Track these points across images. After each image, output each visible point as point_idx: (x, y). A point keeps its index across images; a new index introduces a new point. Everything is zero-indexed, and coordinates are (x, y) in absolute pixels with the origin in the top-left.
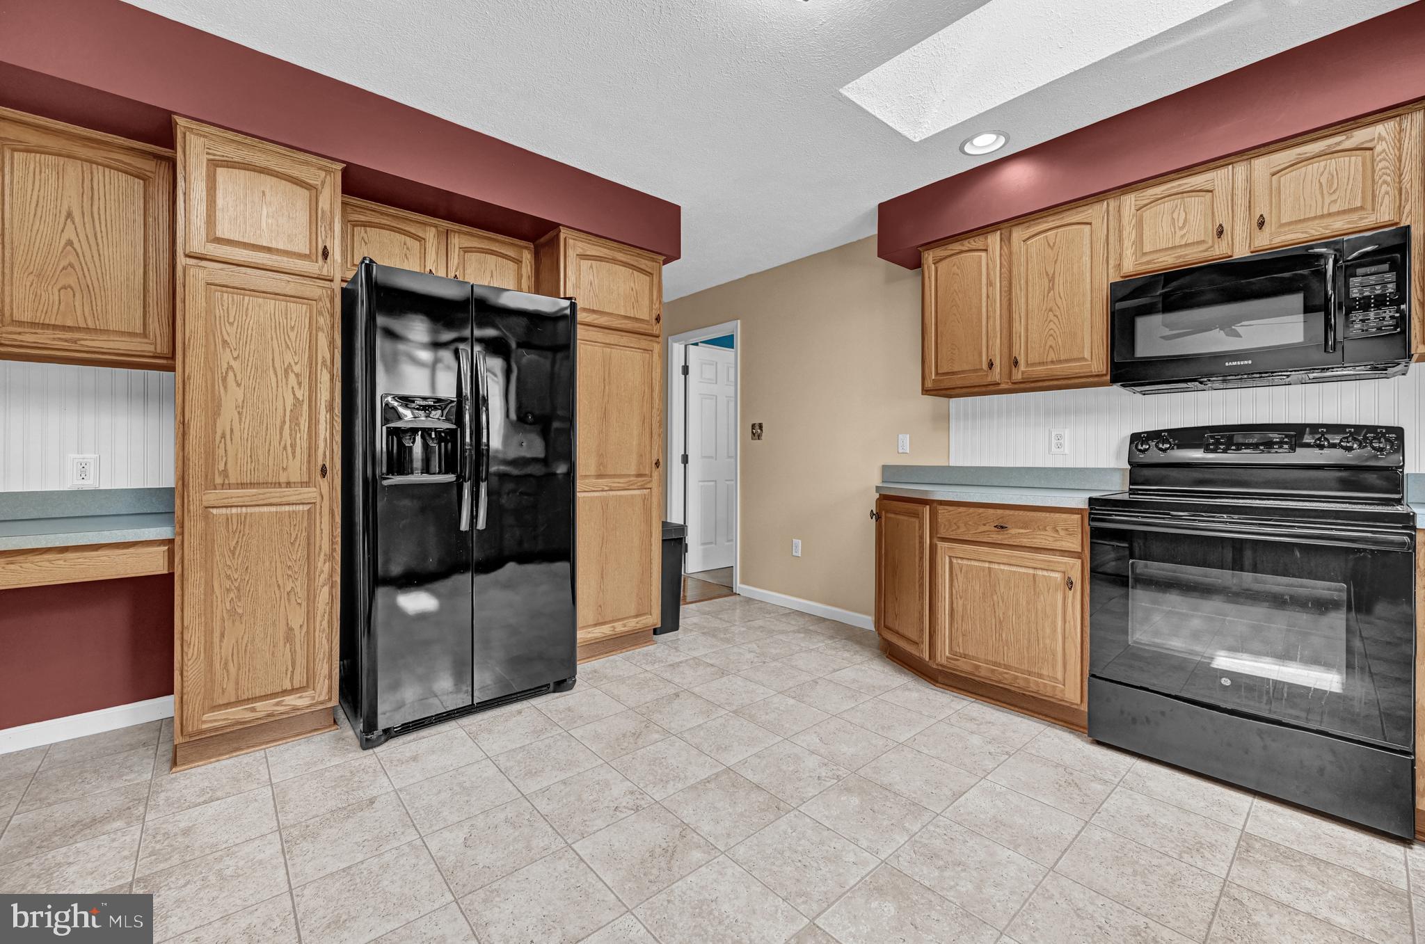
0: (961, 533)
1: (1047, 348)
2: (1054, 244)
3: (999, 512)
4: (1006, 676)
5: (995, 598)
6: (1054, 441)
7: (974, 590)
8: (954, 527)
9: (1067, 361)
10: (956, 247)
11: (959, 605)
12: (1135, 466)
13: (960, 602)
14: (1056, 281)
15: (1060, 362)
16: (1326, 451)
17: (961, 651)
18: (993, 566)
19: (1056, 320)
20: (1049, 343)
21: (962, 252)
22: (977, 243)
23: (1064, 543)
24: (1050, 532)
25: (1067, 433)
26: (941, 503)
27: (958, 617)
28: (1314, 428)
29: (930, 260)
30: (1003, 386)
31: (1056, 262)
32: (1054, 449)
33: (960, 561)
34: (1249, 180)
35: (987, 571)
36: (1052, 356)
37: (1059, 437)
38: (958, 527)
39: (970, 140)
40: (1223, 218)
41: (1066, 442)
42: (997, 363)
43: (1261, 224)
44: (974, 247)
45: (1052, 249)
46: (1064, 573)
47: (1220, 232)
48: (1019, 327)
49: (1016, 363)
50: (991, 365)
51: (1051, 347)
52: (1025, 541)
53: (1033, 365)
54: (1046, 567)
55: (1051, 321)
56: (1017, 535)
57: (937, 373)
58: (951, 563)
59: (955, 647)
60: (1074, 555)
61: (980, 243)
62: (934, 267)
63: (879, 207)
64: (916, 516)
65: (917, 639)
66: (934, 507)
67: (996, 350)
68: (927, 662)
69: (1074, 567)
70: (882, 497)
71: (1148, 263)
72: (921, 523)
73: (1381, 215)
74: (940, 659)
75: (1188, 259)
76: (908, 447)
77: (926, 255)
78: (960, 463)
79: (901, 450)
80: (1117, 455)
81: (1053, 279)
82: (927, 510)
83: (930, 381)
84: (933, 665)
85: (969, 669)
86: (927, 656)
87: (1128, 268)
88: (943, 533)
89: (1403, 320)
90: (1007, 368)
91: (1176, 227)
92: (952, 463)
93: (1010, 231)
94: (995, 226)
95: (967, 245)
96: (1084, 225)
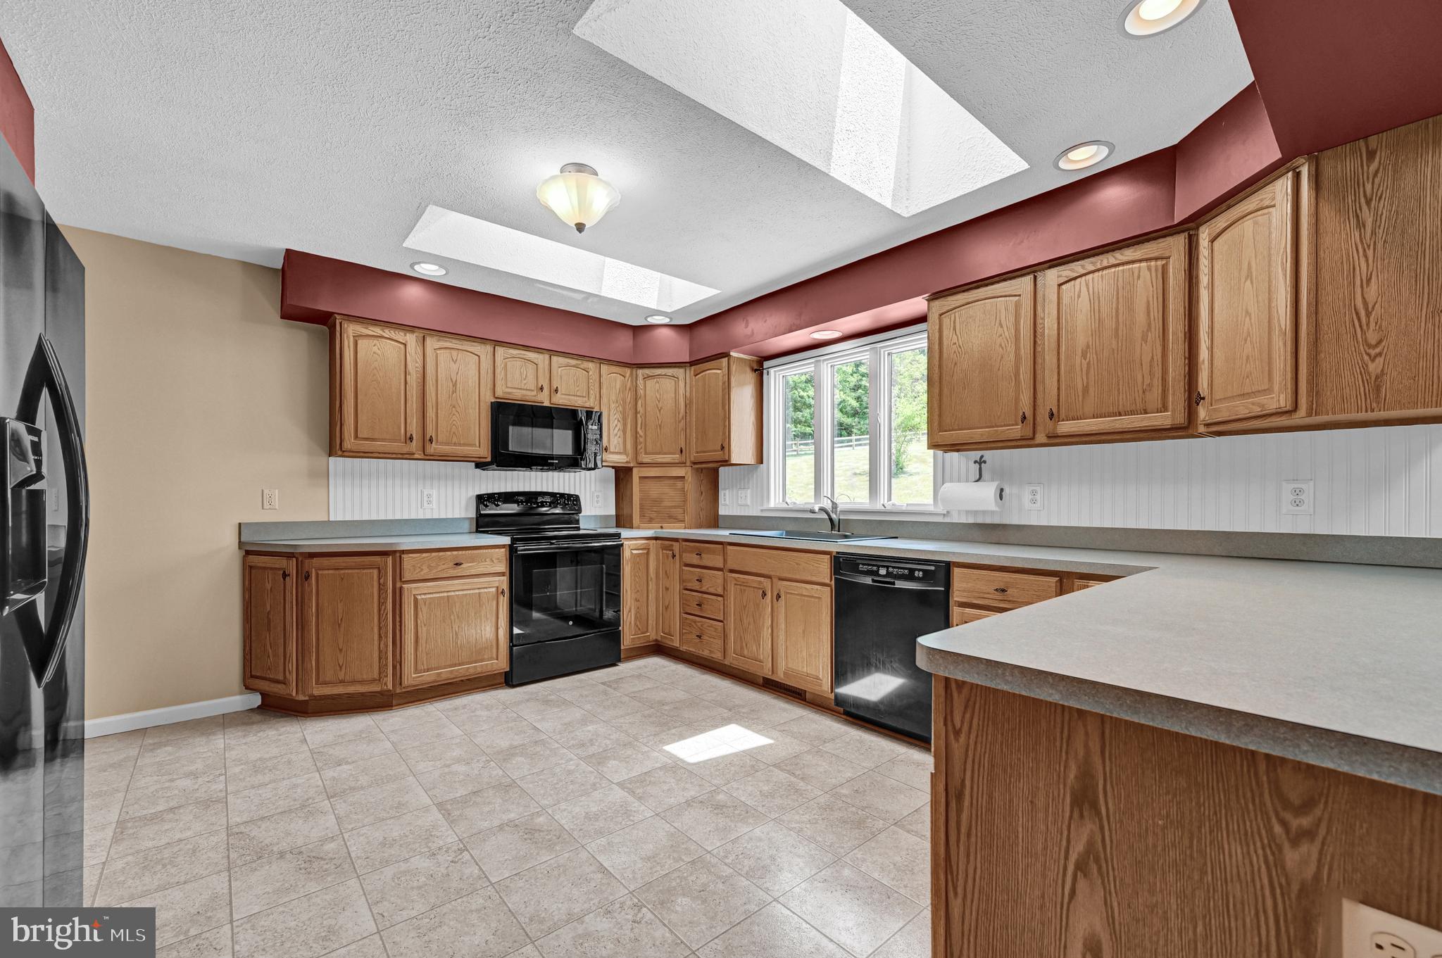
0: (425, 573)
1: (452, 433)
2: (456, 360)
3: (455, 553)
4: (460, 671)
5: (452, 617)
6: (426, 499)
7: (436, 616)
8: (418, 570)
9: (465, 445)
10: (377, 331)
11: (423, 631)
12: (480, 516)
13: (424, 629)
14: (458, 386)
15: (460, 445)
17: (425, 667)
18: (449, 594)
19: (456, 413)
20: (453, 430)
21: (382, 337)
22: (396, 335)
23: (496, 568)
24: (488, 562)
25: (434, 493)
26: (406, 552)
27: (422, 641)
29: (350, 331)
30: (416, 456)
31: (457, 374)
32: (425, 504)
33: (423, 597)
34: (550, 363)
35: (446, 599)
36: (455, 440)
37: (429, 496)
38: (422, 570)
39: (419, 263)
40: (542, 383)
41: (434, 498)
42: (414, 437)
43: (556, 391)
44: (395, 338)
45: (455, 363)
46: (497, 587)
48: (430, 413)
50: (409, 441)
51: (454, 433)
52: (473, 572)
53: (441, 443)
54: (487, 586)
55: (454, 414)
56: (467, 568)
57: (356, 437)
58: (416, 600)
59: (420, 667)
60: (503, 574)
61: (400, 336)
62: (352, 339)
63: (289, 253)
64: (371, 567)
65: (376, 676)
66: (396, 555)
67: (414, 429)
68: (389, 691)
69: (504, 582)
70: (312, 555)
71: (509, 393)
72: (381, 571)
73: (591, 403)
74: (406, 682)
75: (527, 398)
76: (277, 504)
77: (345, 325)
78: (340, 518)
79: (266, 506)
80: (467, 509)
81: (455, 385)
82: (390, 559)
83: (349, 443)
84: (398, 691)
85: (433, 678)
86: (390, 687)
87: (499, 393)
88: (407, 576)
89: (597, 451)
90: (422, 443)
91: (522, 377)
92: (332, 519)
93: (424, 338)
94: (411, 328)
95: (386, 332)
96: (471, 355)
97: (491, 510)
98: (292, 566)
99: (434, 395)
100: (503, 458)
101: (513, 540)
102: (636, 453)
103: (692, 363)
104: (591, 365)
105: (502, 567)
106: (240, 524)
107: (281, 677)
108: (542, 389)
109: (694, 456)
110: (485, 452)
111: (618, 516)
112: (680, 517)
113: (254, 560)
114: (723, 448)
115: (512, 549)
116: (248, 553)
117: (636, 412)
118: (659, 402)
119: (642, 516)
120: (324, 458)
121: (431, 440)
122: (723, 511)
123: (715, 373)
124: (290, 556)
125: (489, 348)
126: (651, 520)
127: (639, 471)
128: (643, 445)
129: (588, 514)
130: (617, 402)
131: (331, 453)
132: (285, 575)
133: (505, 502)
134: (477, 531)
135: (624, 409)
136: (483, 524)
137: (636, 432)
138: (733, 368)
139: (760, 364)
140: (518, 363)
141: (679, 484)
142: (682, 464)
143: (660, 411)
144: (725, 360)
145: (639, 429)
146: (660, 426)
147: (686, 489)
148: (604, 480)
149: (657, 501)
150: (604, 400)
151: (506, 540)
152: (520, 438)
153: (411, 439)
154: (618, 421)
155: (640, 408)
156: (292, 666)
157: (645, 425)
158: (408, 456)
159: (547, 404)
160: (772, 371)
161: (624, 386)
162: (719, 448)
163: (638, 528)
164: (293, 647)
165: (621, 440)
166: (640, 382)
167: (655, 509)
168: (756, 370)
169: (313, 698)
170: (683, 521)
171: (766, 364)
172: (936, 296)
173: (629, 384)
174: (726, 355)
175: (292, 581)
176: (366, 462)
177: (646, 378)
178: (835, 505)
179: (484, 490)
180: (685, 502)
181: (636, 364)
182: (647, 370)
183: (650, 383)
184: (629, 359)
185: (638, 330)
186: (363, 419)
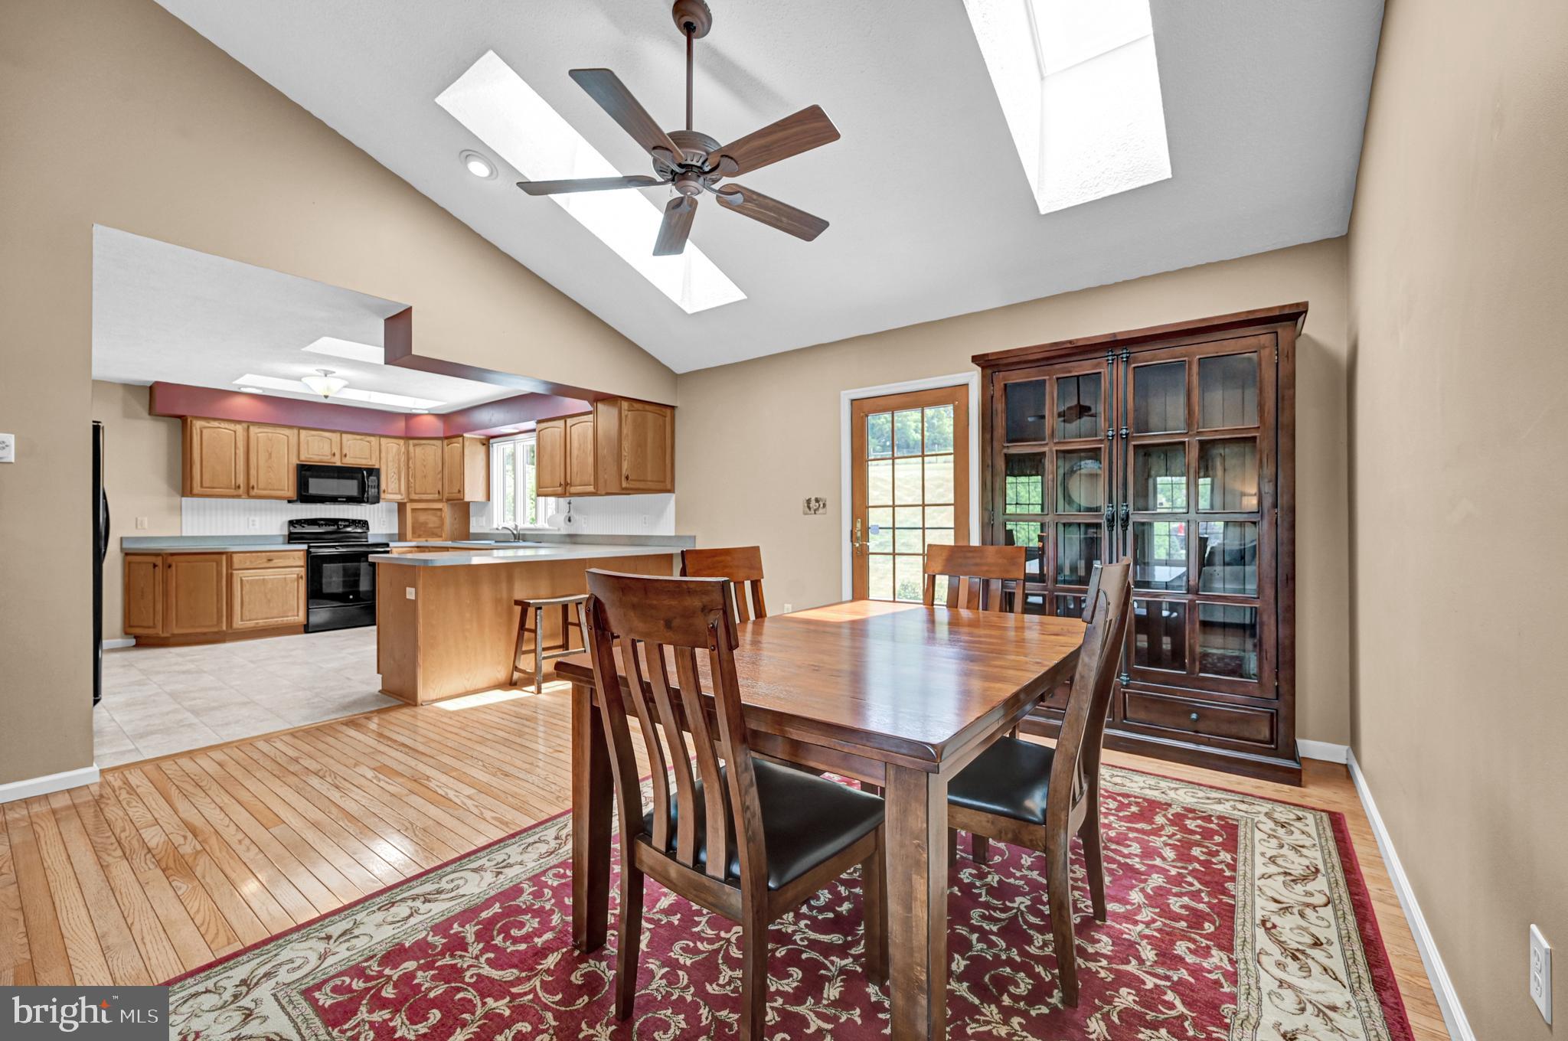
0: (247, 565)
1: (268, 483)
2: (272, 440)
3: (269, 554)
4: (272, 622)
5: (267, 591)
6: (251, 523)
7: (255, 590)
8: (244, 563)
9: (277, 489)
10: (216, 424)
11: (246, 599)
12: (289, 534)
13: (247, 597)
14: (273, 455)
15: (274, 490)
17: (248, 620)
18: (264, 577)
19: (272, 472)
20: (269, 481)
21: (219, 428)
23: (297, 563)
24: (292, 560)
25: (257, 519)
26: (235, 552)
27: (245, 604)
29: (198, 425)
30: (244, 497)
31: (272, 447)
32: (251, 526)
33: (246, 579)
34: (342, 439)
35: (262, 581)
36: (270, 487)
37: (253, 521)
38: (246, 563)
40: (335, 451)
41: (257, 522)
42: (242, 485)
43: (345, 456)
44: (229, 428)
46: (298, 575)
48: (253, 472)
51: (270, 483)
52: (281, 565)
53: (261, 490)
54: (291, 574)
55: (270, 472)
56: (277, 562)
57: (202, 486)
58: (241, 580)
59: (244, 618)
60: (302, 567)
61: (232, 426)
62: (199, 430)
63: (157, 383)
64: (213, 561)
65: (215, 623)
66: (229, 555)
67: (241, 480)
68: (224, 631)
69: (303, 571)
70: (173, 554)
71: (310, 458)
72: (219, 564)
73: (373, 462)
74: (235, 626)
75: (323, 461)
76: (146, 525)
77: (194, 422)
78: (190, 534)
79: (139, 527)
80: (281, 529)
81: (270, 454)
82: (224, 557)
83: (197, 489)
84: (230, 631)
85: (252, 625)
86: (224, 628)
87: (303, 458)
88: (236, 566)
89: (379, 493)
90: (248, 491)
91: (320, 448)
92: (184, 535)
93: (248, 427)
94: (239, 422)
95: (223, 425)
96: (283, 436)
97: (299, 530)
98: (159, 561)
99: (255, 460)
100: (304, 496)
101: (309, 547)
102: (408, 493)
103: (447, 438)
104: (372, 439)
105: (302, 562)
106: (121, 539)
107: (151, 624)
108: (334, 455)
109: (446, 495)
110: (292, 493)
111: (399, 534)
112: (439, 534)
113: (130, 558)
114: (459, 491)
115: (308, 552)
116: (127, 554)
117: (408, 468)
118: (424, 461)
119: (414, 532)
120: (178, 498)
121: (253, 488)
122: (472, 530)
123: (456, 445)
124: (157, 555)
125: (295, 431)
126: (420, 536)
127: (412, 505)
128: (413, 489)
129: (376, 532)
130: (393, 461)
131: (184, 495)
132: (155, 566)
133: (309, 525)
134: (289, 543)
135: (399, 465)
136: (292, 538)
137: (408, 480)
138: (467, 443)
139: (487, 442)
140: (317, 440)
141: (439, 513)
142: (440, 501)
143: (424, 466)
144: (461, 439)
145: (410, 479)
146: (425, 476)
147: (444, 517)
148: (390, 511)
149: (425, 524)
150: (383, 460)
151: (305, 547)
152: (316, 486)
153: (239, 487)
154: (394, 472)
155: (411, 465)
156: (159, 617)
157: (414, 476)
158: (239, 496)
159: (338, 464)
160: (495, 445)
161: (399, 450)
163: (410, 541)
164: (159, 607)
165: (397, 485)
166: (411, 448)
167: (422, 529)
168: (484, 444)
169: (174, 635)
170: (441, 536)
171: (492, 441)
172: (539, 422)
173: (403, 450)
174: (462, 436)
175: (159, 570)
176: (207, 500)
177: (415, 445)
178: (516, 526)
179: (295, 517)
180: (443, 524)
181: (408, 437)
182: (416, 442)
183: (418, 450)
184: (402, 434)
185: (409, 417)
186: (206, 477)
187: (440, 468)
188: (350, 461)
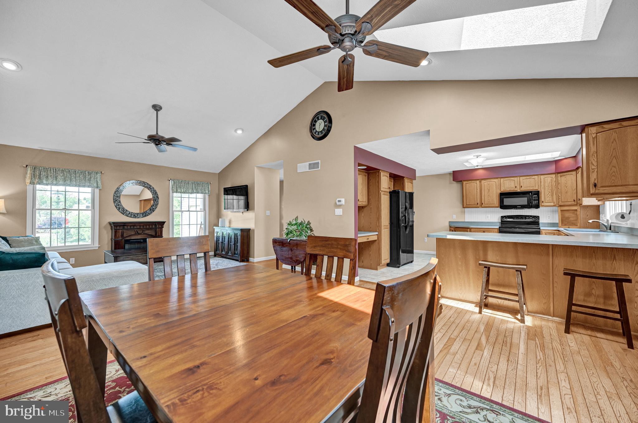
2: (489, 184)
6: (487, 217)
9: (492, 204)
10: (470, 182)
12: (502, 221)
15: (490, 204)
16: (530, 219)
20: (488, 201)
22: (475, 182)
25: (489, 216)
26: (472, 228)
28: (528, 216)
29: (465, 183)
30: (480, 207)
31: (489, 187)
32: (487, 219)
34: (520, 180)
36: (489, 203)
40: (516, 185)
41: (489, 217)
42: (479, 203)
43: (521, 187)
47: (516, 187)
48: (483, 198)
49: (483, 204)
50: (478, 204)
53: (486, 204)
55: (489, 197)
57: (466, 204)
62: (465, 185)
63: (453, 171)
67: (479, 201)
70: (456, 228)
71: (505, 190)
73: (535, 188)
75: (511, 190)
76: (455, 218)
79: (453, 218)
80: (499, 219)
81: (489, 190)
87: (502, 190)
89: (539, 203)
90: (481, 205)
91: (509, 185)
92: (466, 221)
93: (481, 181)
94: (478, 180)
95: (472, 182)
96: (494, 182)
97: (505, 220)
99: (483, 193)
100: (502, 206)
102: (558, 202)
103: (575, 170)
104: (536, 177)
106: (449, 222)
109: (578, 202)
110: (498, 205)
112: (576, 224)
115: (499, 230)
116: (450, 227)
117: (557, 189)
118: (566, 184)
119: (562, 223)
120: (464, 209)
124: (453, 227)
125: (499, 179)
126: (565, 225)
127: (560, 208)
128: (560, 199)
130: (548, 186)
133: (509, 218)
135: (552, 188)
136: (502, 223)
140: (508, 181)
141: (576, 212)
142: (576, 205)
143: (566, 187)
145: (559, 194)
146: (567, 192)
147: (578, 214)
148: (553, 211)
149: (568, 218)
150: (542, 186)
152: (507, 202)
154: (549, 192)
155: (559, 187)
157: (561, 193)
158: (478, 207)
159: (519, 191)
161: (552, 180)
162: (573, 201)
165: (551, 198)
166: (559, 179)
167: (567, 221)
173: (554, 180)
177: (561, 176)
179: (502, 215)
180: (577, 218)
181: (557, 173)
182: (561, 174)
183: (563, 178)
184: (554, 172)
185: (556, 162)
186: (468, 201)
187: (575, 187)
188: (524, 189)
